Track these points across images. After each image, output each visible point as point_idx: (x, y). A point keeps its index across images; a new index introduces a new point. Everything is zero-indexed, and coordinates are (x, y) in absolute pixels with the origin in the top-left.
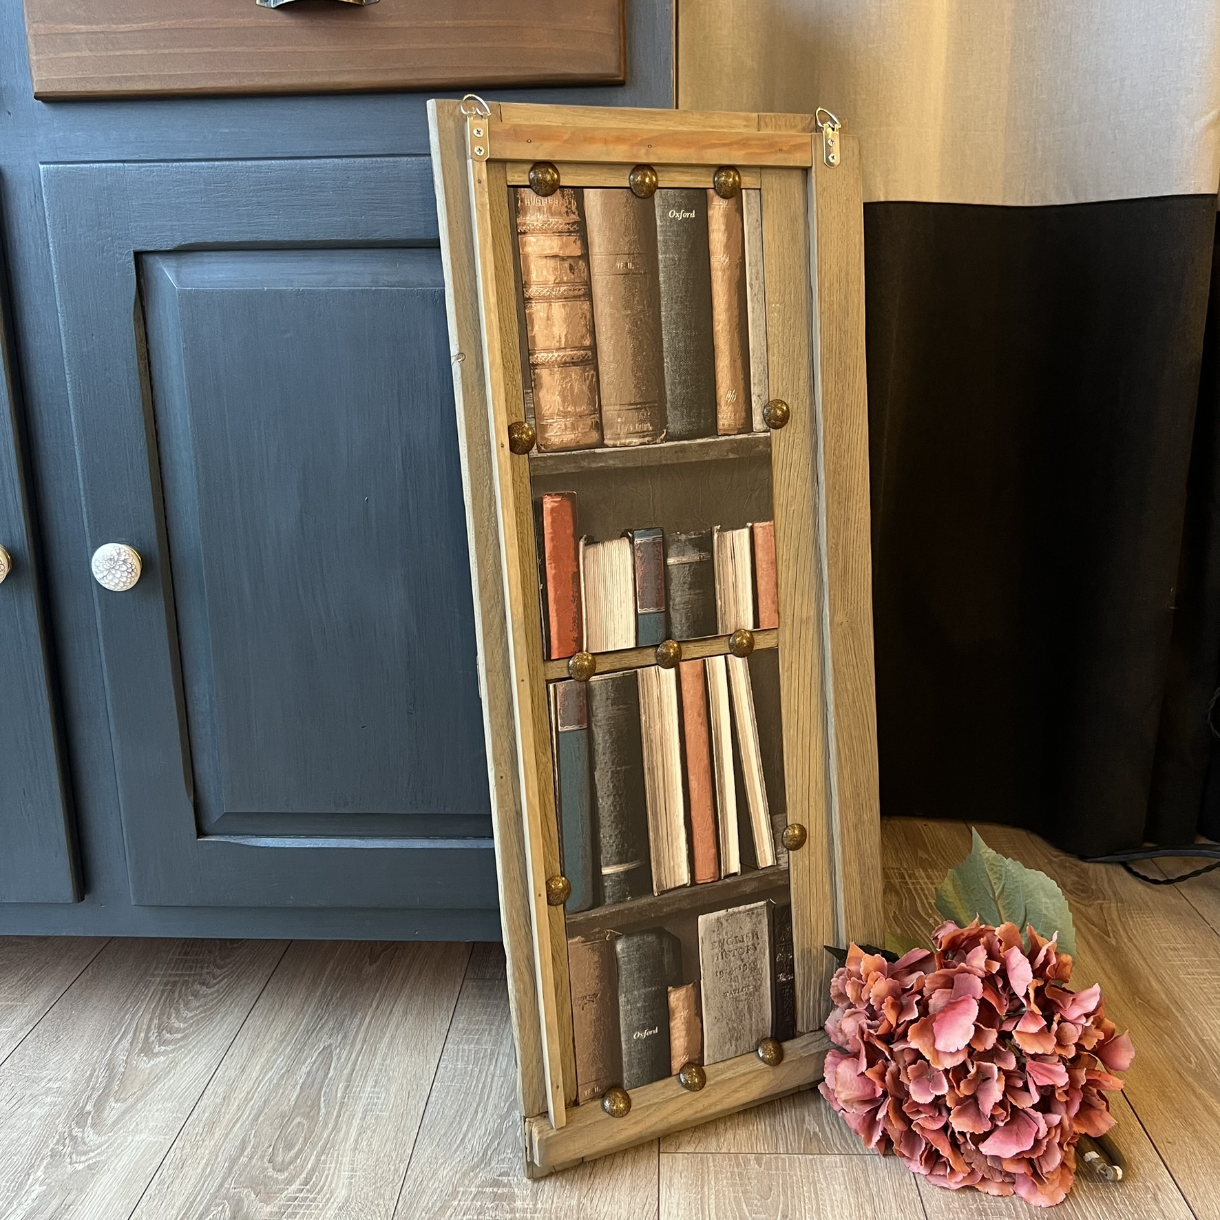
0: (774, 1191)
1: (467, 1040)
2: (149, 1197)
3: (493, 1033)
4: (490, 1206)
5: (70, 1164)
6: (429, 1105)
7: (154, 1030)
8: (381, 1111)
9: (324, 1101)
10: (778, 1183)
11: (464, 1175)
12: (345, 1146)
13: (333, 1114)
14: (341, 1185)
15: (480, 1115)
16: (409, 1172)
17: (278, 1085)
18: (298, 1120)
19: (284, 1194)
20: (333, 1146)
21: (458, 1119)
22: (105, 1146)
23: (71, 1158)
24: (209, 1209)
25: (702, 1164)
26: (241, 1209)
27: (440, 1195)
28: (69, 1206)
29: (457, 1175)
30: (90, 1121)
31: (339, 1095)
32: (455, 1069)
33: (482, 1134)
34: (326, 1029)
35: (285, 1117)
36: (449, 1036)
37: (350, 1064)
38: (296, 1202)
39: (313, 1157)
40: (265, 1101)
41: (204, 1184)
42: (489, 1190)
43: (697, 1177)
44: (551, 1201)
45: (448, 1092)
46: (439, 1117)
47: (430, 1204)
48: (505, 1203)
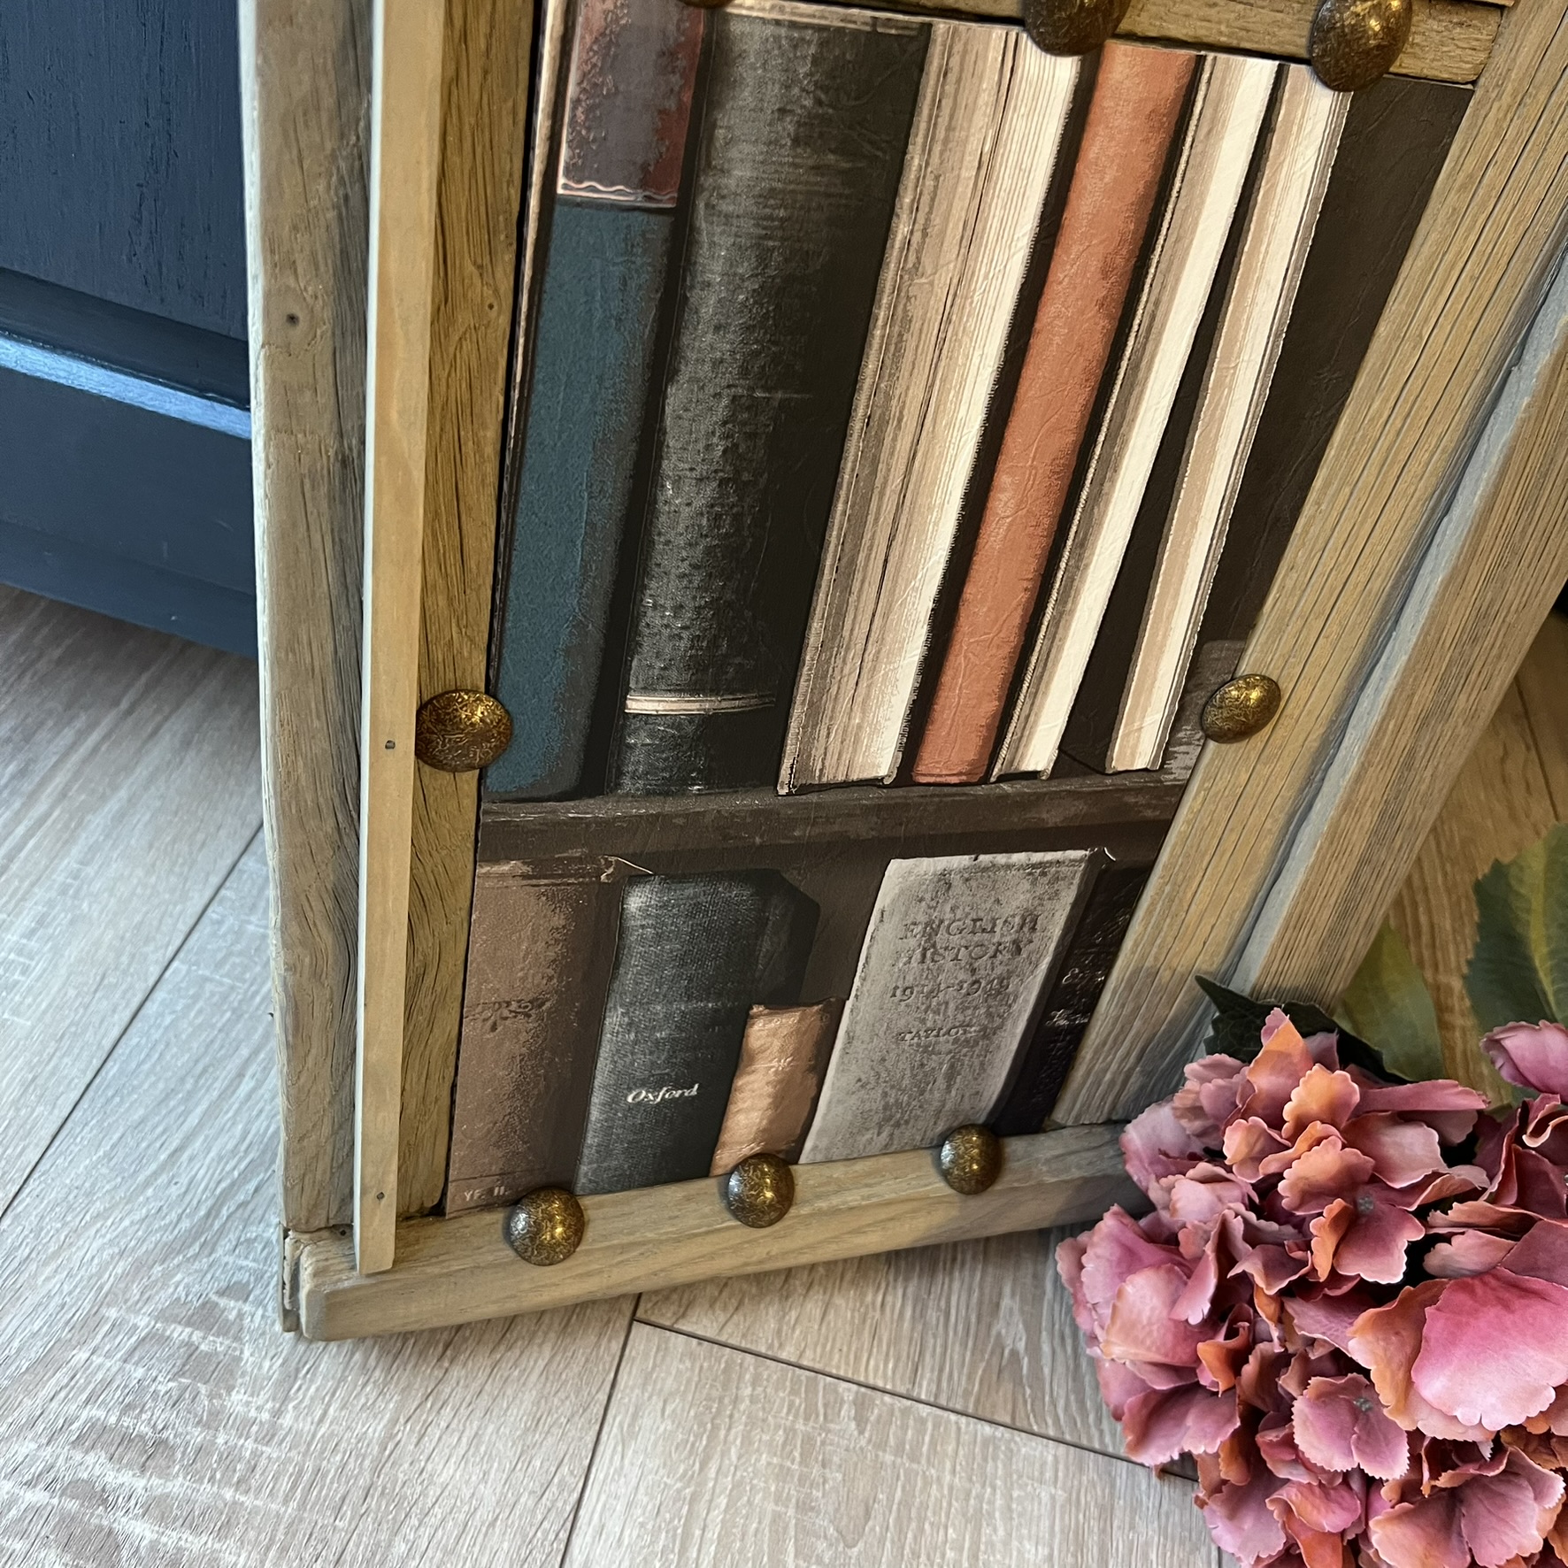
0: (875, 1525)
4: (162, 1389)
6: (137, 1024)
8: (16, 1012)
10: (890, 1499)
11: (139, 1267)
15: (246, 1085)
21: (191, 1082)
25: (725, 1387)
27: (50, 1323)
29: (121, 1264)
32: (239, 934)
33: (230, 1146)
42: (179, 1333)
43: (702, 1424)
44: (319, 1413)
45: (196, 998)
46: (146, 1067)
47: (16, 1344)
48: (203, 1389)
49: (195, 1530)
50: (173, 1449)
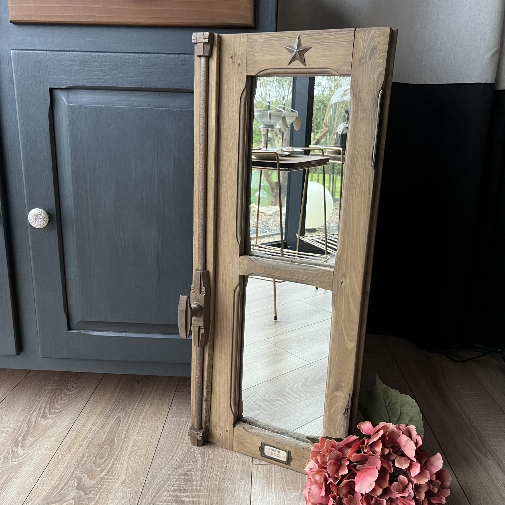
0: (298, 481)
1: (176, 417)
2: (43, 476)
3: (187, 414)
4: (183, 484)
5: (11, 462)
6: (160, 442)
7: (47, 409)
8: (140, 444)
9: (117, 439)
10: (300, 478)
11: (173, 471)
12: (124, 458)
13: (120, 445)
14: (122, 474)
15: (180, 447)
16: (150, 469)
17: (98, 433)
18: (106, 446)
19: (99, 476)
20: (120, 458)
21: (171, 448)
22: (26, 455)
23: (12, 459)
24: (68, 481)
25: (270, 469)
26: (81, 482)
27: (163, 479)
28: (11, 479)
29: (170, 471)
30: (20, 445)
31: (123, 437)
32: (171, 428)
33: (181, 454)
34: (118, 410)
35: (100, 445)
36: (169, 414)
37: (128, 425)
38: (104, 480)
39: (111, 462)
40: (92, 439)
41: (66, 472)
42: (182, 477)
43: (267, 474)
44: (207, 483)
45: (167, 437)
46: (163, 447)
47: (159, 482)
48: (189, 483)
49: (195, 498)
50: (187, 490)
